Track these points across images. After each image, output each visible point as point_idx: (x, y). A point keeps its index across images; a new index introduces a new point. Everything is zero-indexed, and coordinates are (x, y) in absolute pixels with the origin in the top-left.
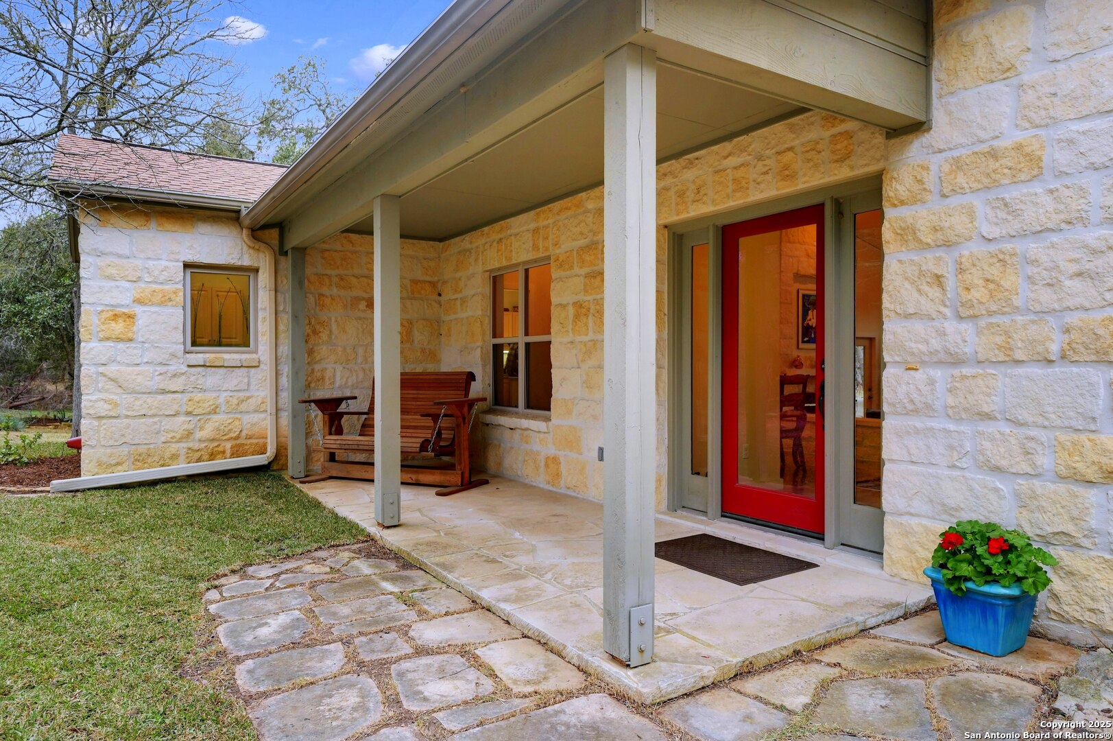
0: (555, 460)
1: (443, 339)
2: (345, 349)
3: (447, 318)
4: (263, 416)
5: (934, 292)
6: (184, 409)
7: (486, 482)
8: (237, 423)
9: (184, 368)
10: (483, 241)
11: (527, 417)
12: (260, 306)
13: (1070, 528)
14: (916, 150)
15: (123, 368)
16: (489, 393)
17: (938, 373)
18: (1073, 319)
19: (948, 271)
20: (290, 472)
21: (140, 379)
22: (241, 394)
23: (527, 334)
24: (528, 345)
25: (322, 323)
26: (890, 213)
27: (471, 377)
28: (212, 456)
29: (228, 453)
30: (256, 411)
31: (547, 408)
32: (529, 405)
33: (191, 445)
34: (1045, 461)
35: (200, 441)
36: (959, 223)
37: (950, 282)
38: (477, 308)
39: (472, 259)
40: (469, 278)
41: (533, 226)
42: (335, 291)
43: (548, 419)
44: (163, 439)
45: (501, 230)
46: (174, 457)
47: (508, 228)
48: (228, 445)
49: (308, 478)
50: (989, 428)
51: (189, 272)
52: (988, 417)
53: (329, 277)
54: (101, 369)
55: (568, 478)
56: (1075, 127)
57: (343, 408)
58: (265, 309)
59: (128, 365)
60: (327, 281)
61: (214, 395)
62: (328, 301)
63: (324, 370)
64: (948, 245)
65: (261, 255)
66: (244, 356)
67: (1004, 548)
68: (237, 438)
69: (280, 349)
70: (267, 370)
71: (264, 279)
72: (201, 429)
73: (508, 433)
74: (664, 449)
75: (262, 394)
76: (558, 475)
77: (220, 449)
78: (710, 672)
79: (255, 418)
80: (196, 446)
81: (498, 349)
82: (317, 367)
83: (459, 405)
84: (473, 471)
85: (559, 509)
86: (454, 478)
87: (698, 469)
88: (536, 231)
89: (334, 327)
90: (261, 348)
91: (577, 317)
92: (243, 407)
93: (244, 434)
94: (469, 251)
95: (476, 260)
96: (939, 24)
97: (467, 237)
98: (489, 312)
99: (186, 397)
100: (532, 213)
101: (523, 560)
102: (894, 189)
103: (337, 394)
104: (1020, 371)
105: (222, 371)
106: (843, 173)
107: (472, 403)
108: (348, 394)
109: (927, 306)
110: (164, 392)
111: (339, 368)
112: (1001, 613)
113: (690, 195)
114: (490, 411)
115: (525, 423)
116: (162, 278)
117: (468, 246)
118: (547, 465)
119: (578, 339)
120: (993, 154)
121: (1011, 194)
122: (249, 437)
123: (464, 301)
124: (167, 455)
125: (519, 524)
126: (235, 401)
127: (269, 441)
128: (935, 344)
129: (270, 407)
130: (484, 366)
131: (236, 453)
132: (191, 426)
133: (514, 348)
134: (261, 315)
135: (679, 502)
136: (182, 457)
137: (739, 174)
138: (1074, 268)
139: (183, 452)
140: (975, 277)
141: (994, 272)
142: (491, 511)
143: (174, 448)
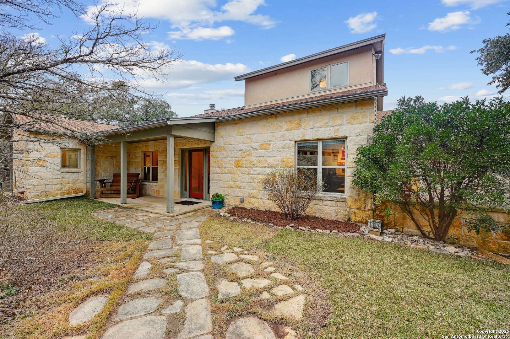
0: (159, 191)
1: (130, 165)
2: (105, 168)
3: (131, 161)
4: (82, 184)
5: (215, 164)
6: (60, 182)
7: (143, 196)
8: (75, 186)
9: (60, 173)
10: (142, 145)
11: (152, 182)
12: (81, 158)
13: (227, 193)
14: (213, 144)
15: (42, 173)
16: (143, 177)
17: (216, 175)
18: (228, 168)
19: (217, 161)
20: (90, 196)
21: (47, 176)
22: (76, 179)
23: (152, 165)
24: (152, 168)
25: (98, 162)
26: (211, 153)
27: (139, 174)
28: (68, 194)
29: (72, 193)
30: (80, 183)
31: (157, 180)
32: (153, 180)
33: (62, 191)
34: (225, 186)
35: (64, 190)
36: (217, 155)
37: (217, 163)
38: (140, 159)
39: (139, 149)
40: (138, 153)
41: (154, 144)
42: (102, 154)
43: (157, 183)
44: (54, 190)
45: (146, 144)
46: (57, 194)
47: (148, 143)
48: (72, 191)
49: (96, 197)
50: (220, 182)
51: (61, 149)
52: (220, 180)
53: (101, 151)
54: (35, 173)
55: (161, 194)
56: (228, 146)
57: (105, 182)
58: (83, 159)
59: (44, 172)
60: (100, 152)
61: (69, 179)
62: (100, 157)
63: (99, 173)
64: (217, 158)
65: (82, 146)
66: (77, 170)
67: (218, 196)
68: (74, 189)
69: (87, 168)
70: (83, 173)
71: (83, 151)
72: (65, 187)
73: (147, 186)
74: (180, 187)
75: (82, 179)
76: (159, 193)
77: (70, 192)
78: (181, 213)
79: (80, 184)
80: (63, 191)
81: (145, 168)
82: (97, 172)
83: (137, 180)
84: (140, 194)
85: (159, 199)
86: (136, 195)
87: (186, 190)
88: (154, 145)
89: (102, 163)
90: (82, 168)
91: (163, 163)
92: (77, 182)
93: (77, 188)
94: (138, 147)
95: (140, 149)
96: (216, 128)
97: (137, 144)
98: (143, 160)
99: (61, 180)
100: (154, 141)
101: (153, 206)
102: (211, 149)
103: (102, 178)
104: (224, 175)
105: (70, 173)
106: (205, 146)
107: (140, 180)
108: (105, 178)
109: (215, 166)
110: (54, 179)
111: (103, 173)
112: (218, 204)
113: (184, 144)
114: (143, 181)
115: (152, 184)
116: (54, 151)
117: (137, 146)
118: (157, 192)
119: (164, 167)
120: (221, 147)
121: (223, 152)
122: (78, 189)
123: (136, 157)
124: (55, 194)
125: (152, 202)
126: (74, 181)
127: (84, 190)
128: (215, 171)
129: (84, 182)
130: (142, 172)
131: (75, 193)
132: (62, 187)
133: (149, 168)
134: (81, 160)
135: (182, 196)
136: (59, 194)
137: (192, 143)
138: (228, 162)
139: (59, 193)
140: (219, 162)
141: (221, 162)
142: (145, 200)
143: (57, 192)
